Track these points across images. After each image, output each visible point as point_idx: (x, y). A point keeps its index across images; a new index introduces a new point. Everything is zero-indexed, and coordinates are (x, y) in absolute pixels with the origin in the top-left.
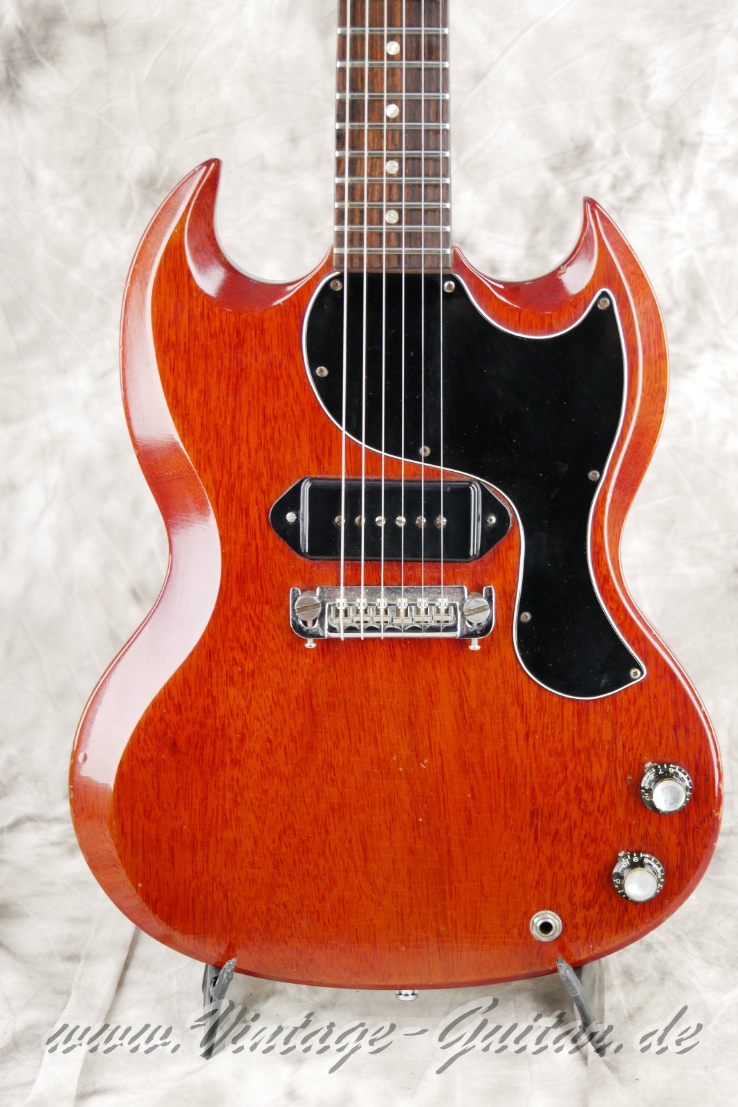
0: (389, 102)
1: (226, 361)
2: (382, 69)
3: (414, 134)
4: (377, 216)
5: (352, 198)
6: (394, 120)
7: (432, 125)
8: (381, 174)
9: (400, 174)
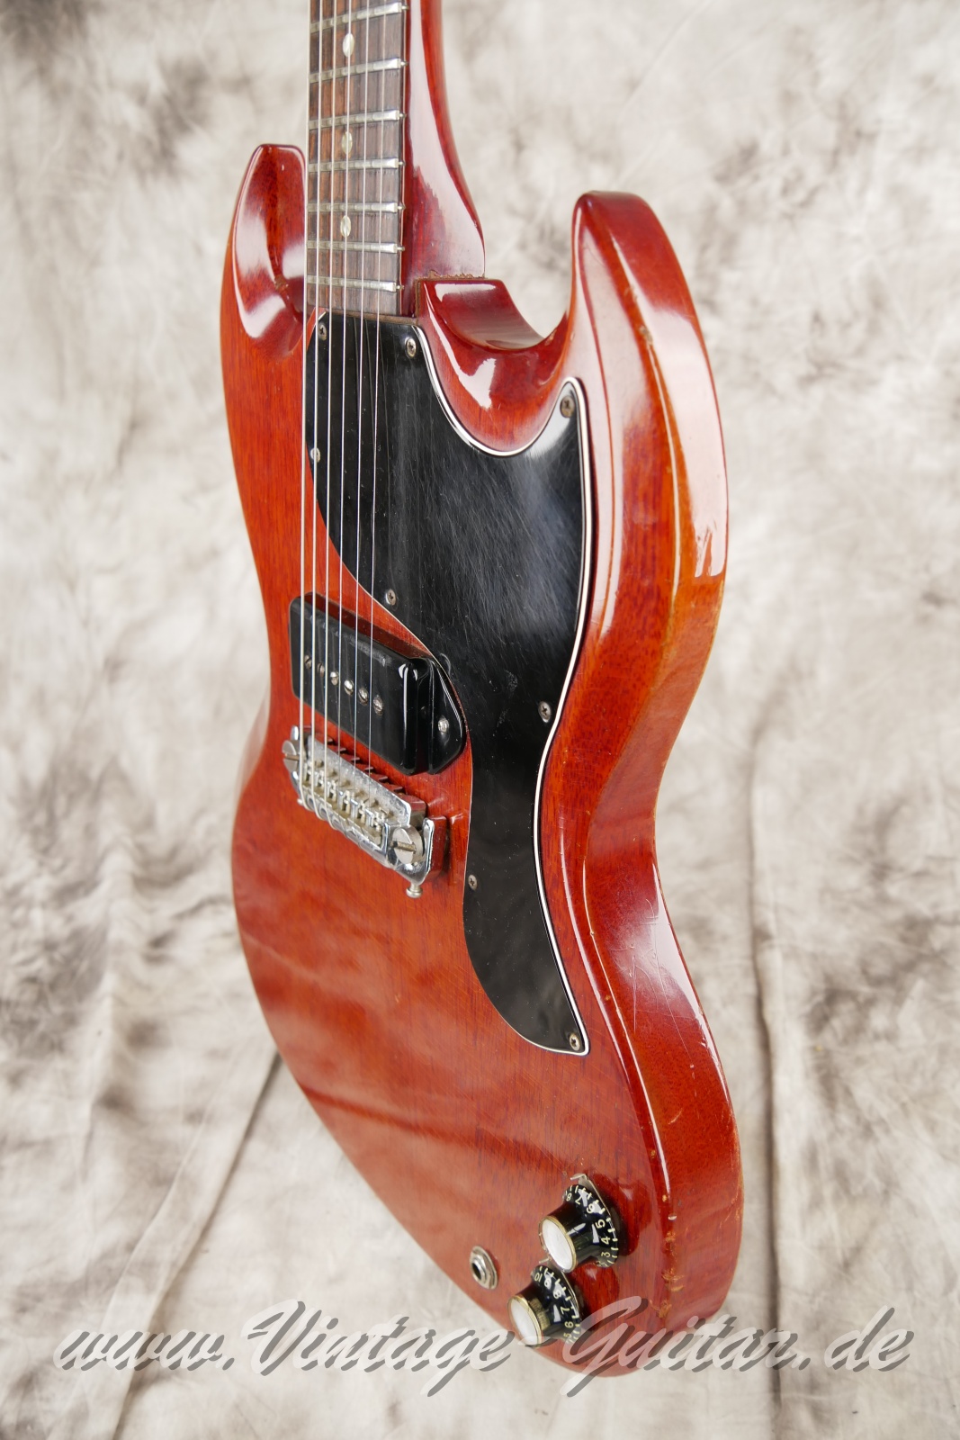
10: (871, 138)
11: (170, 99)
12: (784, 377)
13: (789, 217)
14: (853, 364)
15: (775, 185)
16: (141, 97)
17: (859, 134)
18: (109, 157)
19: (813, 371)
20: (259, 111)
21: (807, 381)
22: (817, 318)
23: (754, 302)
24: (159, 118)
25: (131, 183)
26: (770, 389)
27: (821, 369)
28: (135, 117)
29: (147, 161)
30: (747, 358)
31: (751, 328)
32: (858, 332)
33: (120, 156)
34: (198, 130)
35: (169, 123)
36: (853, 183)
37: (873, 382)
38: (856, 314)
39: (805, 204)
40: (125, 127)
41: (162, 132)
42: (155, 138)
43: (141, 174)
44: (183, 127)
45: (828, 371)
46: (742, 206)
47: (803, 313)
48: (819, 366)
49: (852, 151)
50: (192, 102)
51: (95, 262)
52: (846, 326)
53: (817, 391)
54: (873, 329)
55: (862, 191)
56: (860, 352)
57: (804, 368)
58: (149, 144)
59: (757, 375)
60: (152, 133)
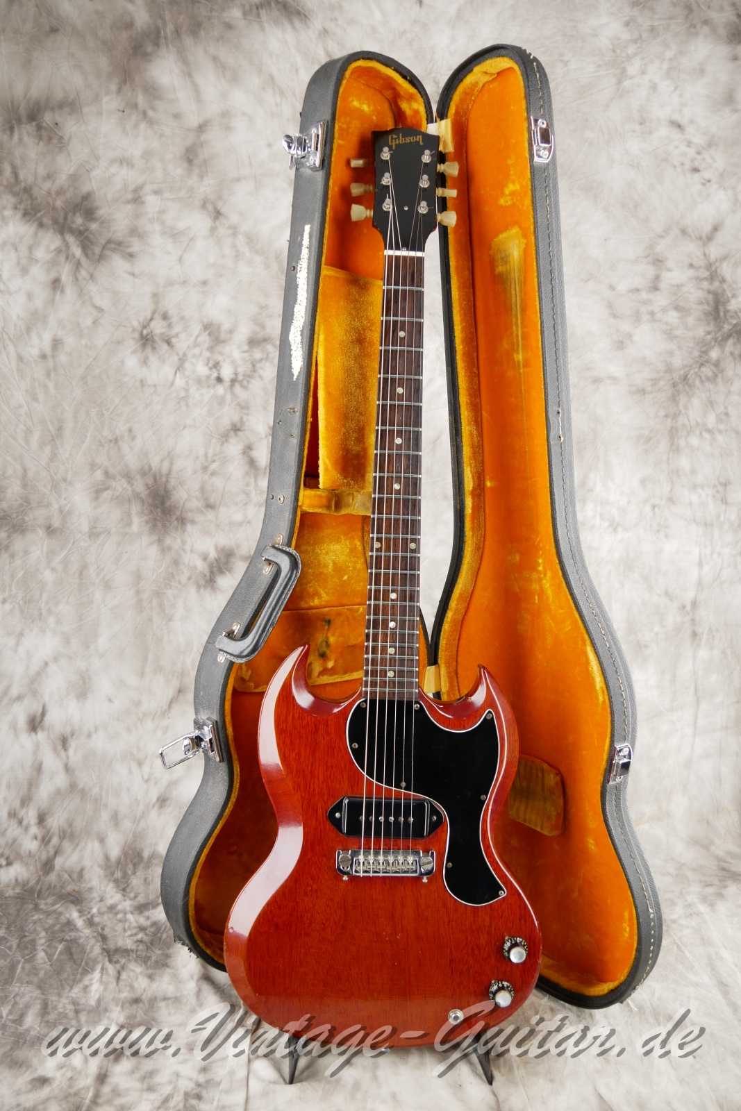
0: (391, 621)
1: (309, 739)
2: (388, 605)
3: (402, 636)
4: (384, 674)
5: (372, 665)
6: (393, 629)
7: (411, 632)
8: (387, 654)
9: (395, 654)
11: (217, 560)
16: (205, 558)
18: (184, 578)
24: (211, 567)
25: (193, 590)
28: (200, 564)
29: (202, 582)
33: (189, 578)
35: (215, 569)
40: (195, 568)
41: (212, 572)
42: (208, 574)
43: (199, 587)
44: (221, 572)
50: (227, 563)
51: (170, 619)
58: (205, 576)
60: (207, 572)
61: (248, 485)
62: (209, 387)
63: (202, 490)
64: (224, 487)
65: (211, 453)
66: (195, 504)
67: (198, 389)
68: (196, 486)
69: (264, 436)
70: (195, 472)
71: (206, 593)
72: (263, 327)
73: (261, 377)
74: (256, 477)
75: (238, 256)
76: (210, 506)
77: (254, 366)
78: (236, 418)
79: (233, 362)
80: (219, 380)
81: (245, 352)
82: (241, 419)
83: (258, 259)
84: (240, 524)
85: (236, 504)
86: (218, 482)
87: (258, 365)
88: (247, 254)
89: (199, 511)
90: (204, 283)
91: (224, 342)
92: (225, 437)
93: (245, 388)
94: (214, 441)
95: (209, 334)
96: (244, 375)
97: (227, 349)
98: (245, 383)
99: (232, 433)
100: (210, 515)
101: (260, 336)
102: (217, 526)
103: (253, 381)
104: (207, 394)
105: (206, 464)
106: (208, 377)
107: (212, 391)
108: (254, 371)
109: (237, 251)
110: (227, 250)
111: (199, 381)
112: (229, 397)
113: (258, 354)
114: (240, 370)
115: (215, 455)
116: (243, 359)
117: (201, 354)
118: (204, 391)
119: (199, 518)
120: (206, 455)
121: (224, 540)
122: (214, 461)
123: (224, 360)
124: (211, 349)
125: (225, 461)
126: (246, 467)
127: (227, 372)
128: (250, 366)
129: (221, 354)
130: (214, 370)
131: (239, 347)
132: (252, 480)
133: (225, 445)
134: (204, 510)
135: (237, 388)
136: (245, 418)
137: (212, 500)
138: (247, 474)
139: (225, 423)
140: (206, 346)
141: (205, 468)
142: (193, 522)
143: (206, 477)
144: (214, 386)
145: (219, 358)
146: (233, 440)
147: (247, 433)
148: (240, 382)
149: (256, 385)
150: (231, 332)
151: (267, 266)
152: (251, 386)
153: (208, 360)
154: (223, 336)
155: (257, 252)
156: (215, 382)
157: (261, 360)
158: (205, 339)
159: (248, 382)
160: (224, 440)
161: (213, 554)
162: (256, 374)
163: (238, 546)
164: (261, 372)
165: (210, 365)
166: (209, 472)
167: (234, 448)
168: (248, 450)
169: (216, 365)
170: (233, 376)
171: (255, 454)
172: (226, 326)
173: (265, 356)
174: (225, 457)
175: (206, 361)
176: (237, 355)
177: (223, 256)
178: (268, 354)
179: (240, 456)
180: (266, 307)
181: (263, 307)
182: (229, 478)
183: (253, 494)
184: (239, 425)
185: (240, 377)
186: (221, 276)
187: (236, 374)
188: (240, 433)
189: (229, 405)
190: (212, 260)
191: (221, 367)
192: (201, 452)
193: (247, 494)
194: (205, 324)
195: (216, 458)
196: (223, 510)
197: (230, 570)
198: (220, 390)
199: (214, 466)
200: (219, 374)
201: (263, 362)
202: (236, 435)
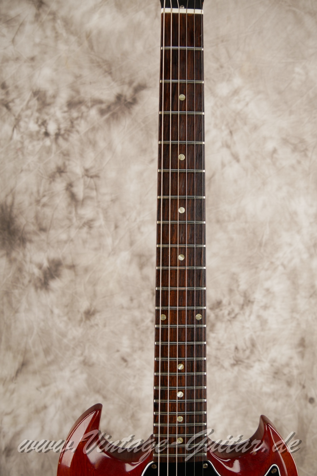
0: (179, 391)
6: (181, 398)
7: (199, 400)
8: (175, 422)
9: (184, 422)
10: (253, 302)
11: (49, 269)
12: (227, 363)
13: (230, 321)
14: (246, 361)
15: (226, 312)
16: (40, 267)
17: (249, 301)
18: (26, 281)
19: (235, 362)
20: (76, 275)
21: (233, 365)
22: (236, 348)
23: (219, 342)
24: (45, 273)
25: (32, 290)
26: (223, 367)
27: (237, 362)
28: (36, 271)
29: (39, 284)
30: (216, 358)
31: (217, 349)
32: (248, 352)
33: (30, 281)
34: (57, 278)
35: (48, 275)
36: (247, 313)
37: (252, 367)
38: (247, 348)
39: (235, 318)
40: (33, 274)
41: (45, 277)
42: (43, 279)
43: (36, 288)
44: (52, 277)
45: (239, 363)
46: (217, 316)
47: (233, 347)
48: (237, 361)
49: (247, 305)
50: (56, 270)
52: (244, 351)
53: (236, 368)
54: (252, 352)
55: (250, 316)
56: (248, 358)
57: (232, 361)
58: (41, 280)
59: (219, 363)
60: (42, 277)
61: (70, 213)
62: (39, 140)
63: (37, 217)
64: (53, 215)
65: (42, 190)
66: (31, 228)
67: (30, 142)
68: (32, 215)
69: (81, 176)
70: (31, 204)
71: (42, 293)
72: (78, 92)
73: (78, 132)
74: (76, 206)
75: (57, 37)
76: (43, 230)
77: (72, 122)
78: (60, 163)
79: (57, 121)
80: (47, 134)
81: (65, 112)
82: (64, 164)
83: (73, 39)
84: (66, 242)
85: (62, 227)
86: (48, 211)
87: (75, 122)
88: (65, 34)
89: (35, 233)
90: (33, 59)
91: (49, 105)
92: (52, 178)
93: (66, 140)
94: (44, 181)
95: (38, 99)
96: (65, 130)
97: (52, 110)
98: (66, 136)
99: (58, 175)
100: (43, 236)
101: (76, 99)
102: (48, 244)
103: (72, 134)
104: (38, 145)
105: (39, 198)
106: (38, 132)
107: (41, 143)
108: (72, 126)
109: (57, 33)
110: (49, 32)
111: (31, 136)
112: (54, 147)
113: (75, 114)
114: (62, 126)
115: (45, 191)
116: (64, 118)
117: (32, 114)
118: (35, 143)
119: (35, 238)
120: (38, 192)
121: (54, 254)
122: (44, 196)
123: (50, 119)
124: (39, 110)
125: (52, 196)
126: (69, 200)
127: (52, 128)
128: (69, 123)
129: (47, 114)
130: (42, 127)
131: (61, 108)
132: (74, 209)
133: (53, 183)
134: (38, 232)
135: (61, 140)
136: (67, 163)
137: (44, 225)
138: (69, 205)
139: (52, 167)
140: (36, 108)
141: (38, 202)
142: (31, 241)
143: (39, 208)
144: (43, 139)
145: (46, 117)
146: (58, 180)
147: (68, 174)
148: (63, 135)
149: (74, 138)
150: (54, 97)
151: (80, 44)
152: (70, 139)
153: (38, 119)
154: (48, 100)
155: (72, 33)
156: (43, 136)
157: (77, 118)
158: (34, 103)
159: (68, 135)
160: (51, 179)
161: (46, 264)
162: (74, 129)
163: (64, 258)
164: (77, 127)
165: (40, 123)
166: (41, 204)
167: (60, 186)
168: (69, 187)
169: (44, 123)
170: (57, 131)
171: (75, 190)
172: (50, 92)
173: (80, 115)
174: (52, 193)
175: (36, 120)
176: (59, 115)
177: (46, 37)
178: (82, 114)
179: (64, 192)
180: (80, 76)
181: (78, 77)
182: (56, 208)
183: (74, 220)
184: (62, 168)
185: (62, 132)
186: (45, 53)
187: (59, 129)
188: (63, 175)
189: (55, 153)
190: (37, 40)
191: (47, 124)
192: (35, 189)
193: (70, 220)
194: (34, 91)
195: (46, 193)
196: (52, 232)
197: (58, 276)
198: (48, 142)
199: (45, 200)
200: (46, 130)
201: (79, 119)
202: (61, 176)
